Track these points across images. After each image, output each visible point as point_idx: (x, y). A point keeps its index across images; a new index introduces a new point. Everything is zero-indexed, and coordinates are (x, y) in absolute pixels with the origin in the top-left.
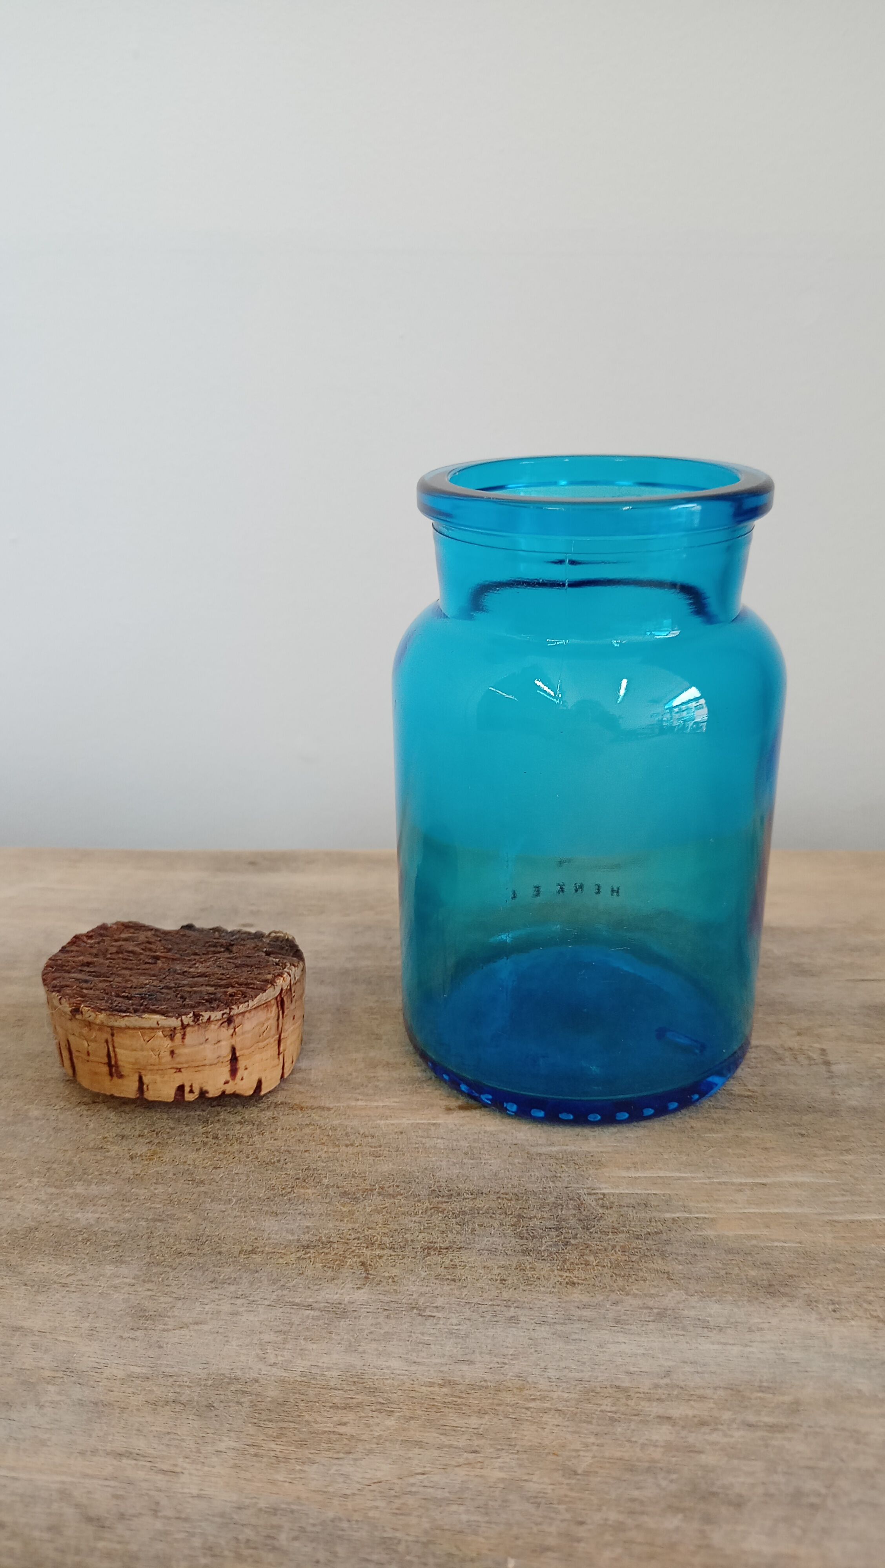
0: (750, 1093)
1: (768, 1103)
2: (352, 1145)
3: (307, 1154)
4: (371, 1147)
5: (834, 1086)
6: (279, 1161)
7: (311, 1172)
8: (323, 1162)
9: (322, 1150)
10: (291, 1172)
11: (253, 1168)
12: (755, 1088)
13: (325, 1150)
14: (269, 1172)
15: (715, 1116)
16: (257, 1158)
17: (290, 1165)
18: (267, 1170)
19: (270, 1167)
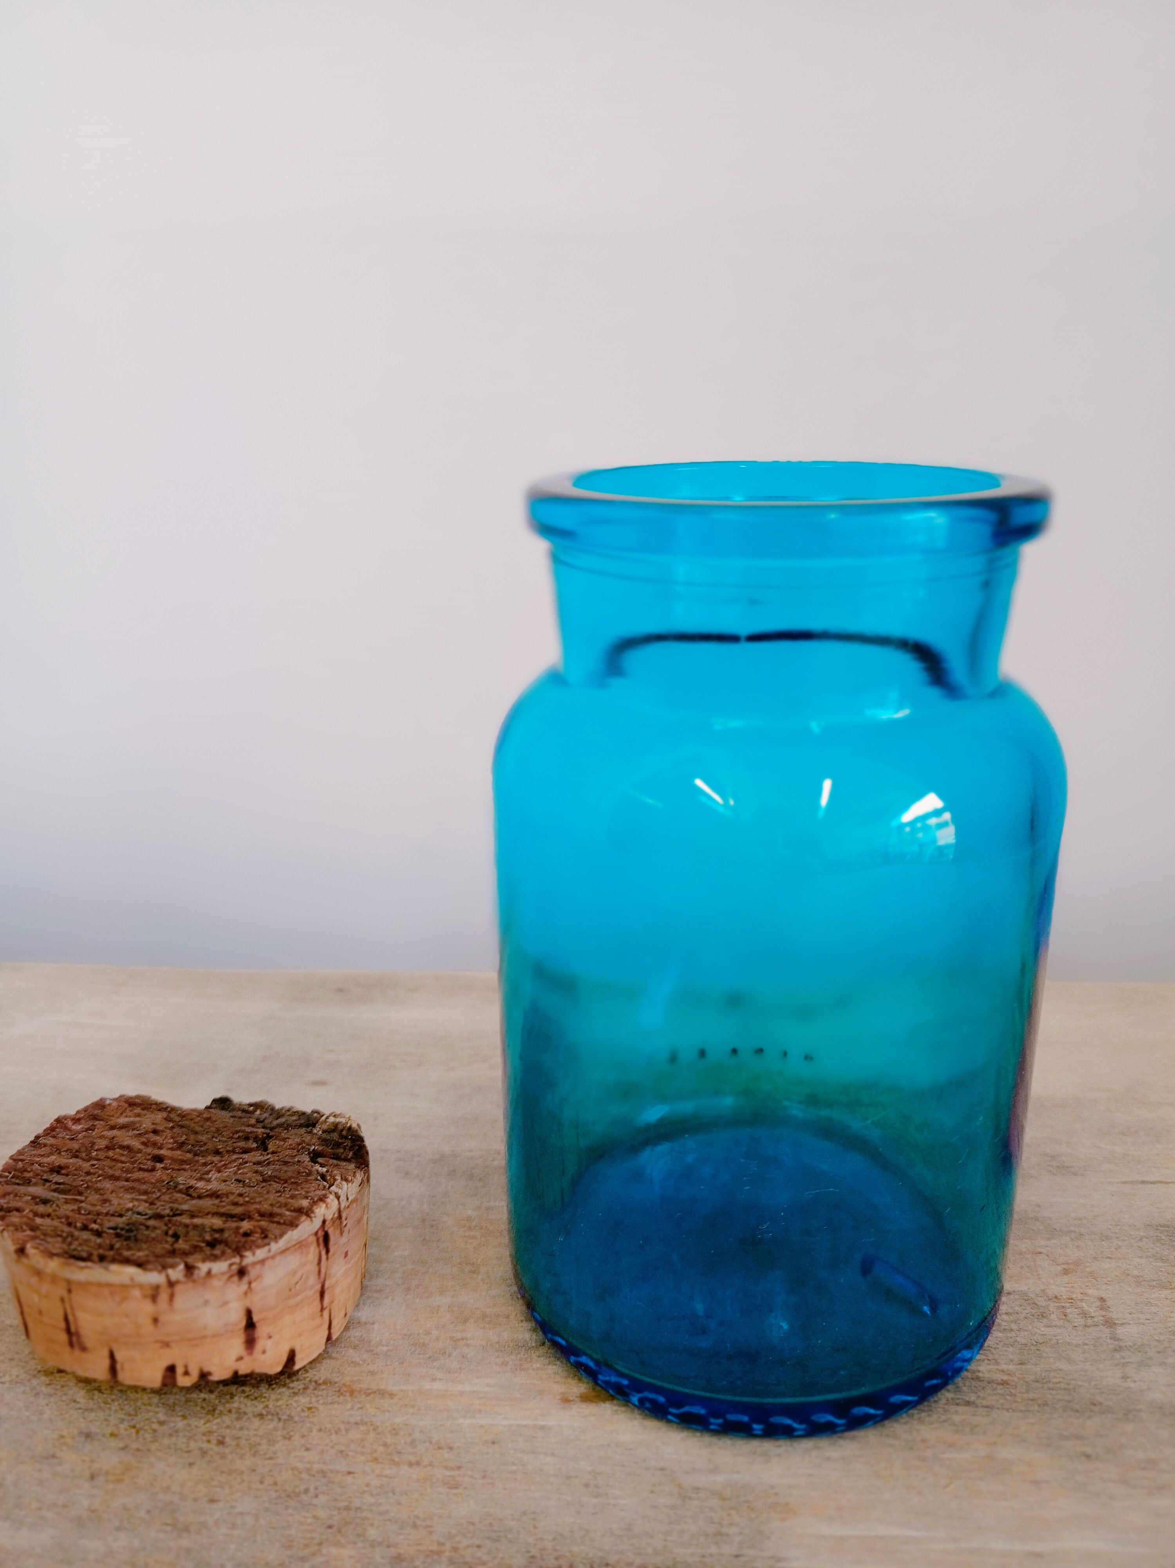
0: (1005, 1378)
1: (1031, 1396)
2: (418, 1463)
3: (349, 1479)
4: (446, 1468)
5: (1124, 1365)
6: (306, 1491)
7: (352, 1513)
8: (372, 1495)
9: (373, 1471)
10: (322, 1514)
11: (267, 1505)
12: (1011, 1367)
13: (378, 1471)
14: (290, 1511)
15: (957, 1418)
16: (275, 1484)
17: (323, 1499)
18: (287, 1508)
19: (292, 1503)
